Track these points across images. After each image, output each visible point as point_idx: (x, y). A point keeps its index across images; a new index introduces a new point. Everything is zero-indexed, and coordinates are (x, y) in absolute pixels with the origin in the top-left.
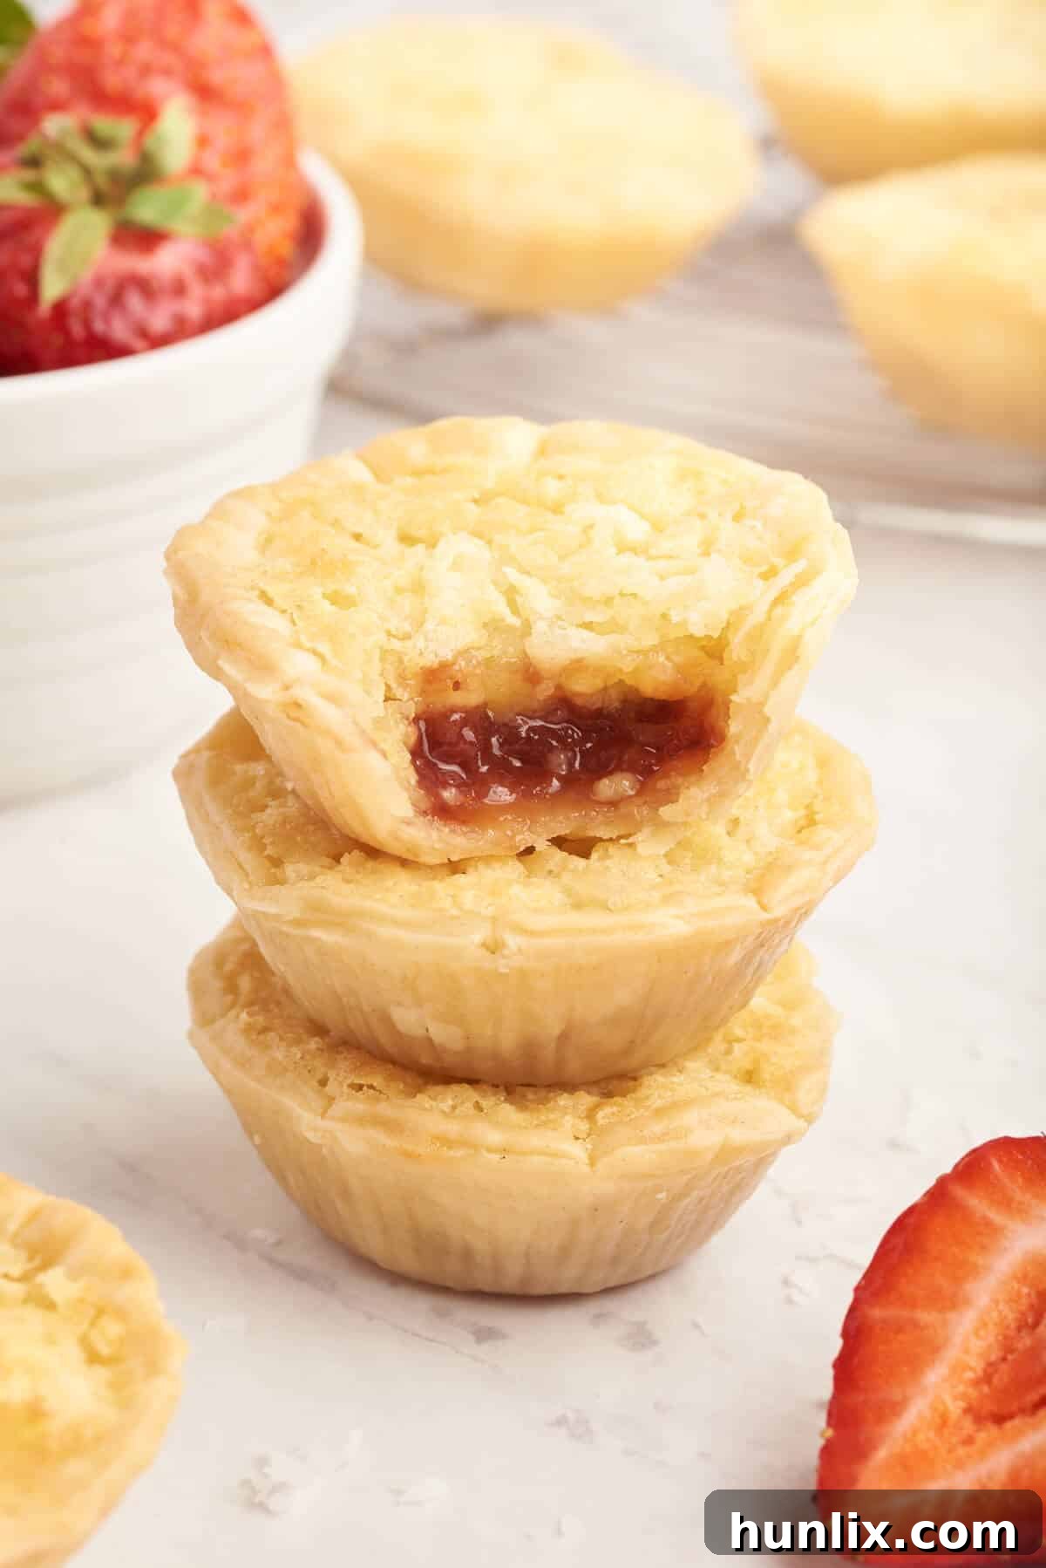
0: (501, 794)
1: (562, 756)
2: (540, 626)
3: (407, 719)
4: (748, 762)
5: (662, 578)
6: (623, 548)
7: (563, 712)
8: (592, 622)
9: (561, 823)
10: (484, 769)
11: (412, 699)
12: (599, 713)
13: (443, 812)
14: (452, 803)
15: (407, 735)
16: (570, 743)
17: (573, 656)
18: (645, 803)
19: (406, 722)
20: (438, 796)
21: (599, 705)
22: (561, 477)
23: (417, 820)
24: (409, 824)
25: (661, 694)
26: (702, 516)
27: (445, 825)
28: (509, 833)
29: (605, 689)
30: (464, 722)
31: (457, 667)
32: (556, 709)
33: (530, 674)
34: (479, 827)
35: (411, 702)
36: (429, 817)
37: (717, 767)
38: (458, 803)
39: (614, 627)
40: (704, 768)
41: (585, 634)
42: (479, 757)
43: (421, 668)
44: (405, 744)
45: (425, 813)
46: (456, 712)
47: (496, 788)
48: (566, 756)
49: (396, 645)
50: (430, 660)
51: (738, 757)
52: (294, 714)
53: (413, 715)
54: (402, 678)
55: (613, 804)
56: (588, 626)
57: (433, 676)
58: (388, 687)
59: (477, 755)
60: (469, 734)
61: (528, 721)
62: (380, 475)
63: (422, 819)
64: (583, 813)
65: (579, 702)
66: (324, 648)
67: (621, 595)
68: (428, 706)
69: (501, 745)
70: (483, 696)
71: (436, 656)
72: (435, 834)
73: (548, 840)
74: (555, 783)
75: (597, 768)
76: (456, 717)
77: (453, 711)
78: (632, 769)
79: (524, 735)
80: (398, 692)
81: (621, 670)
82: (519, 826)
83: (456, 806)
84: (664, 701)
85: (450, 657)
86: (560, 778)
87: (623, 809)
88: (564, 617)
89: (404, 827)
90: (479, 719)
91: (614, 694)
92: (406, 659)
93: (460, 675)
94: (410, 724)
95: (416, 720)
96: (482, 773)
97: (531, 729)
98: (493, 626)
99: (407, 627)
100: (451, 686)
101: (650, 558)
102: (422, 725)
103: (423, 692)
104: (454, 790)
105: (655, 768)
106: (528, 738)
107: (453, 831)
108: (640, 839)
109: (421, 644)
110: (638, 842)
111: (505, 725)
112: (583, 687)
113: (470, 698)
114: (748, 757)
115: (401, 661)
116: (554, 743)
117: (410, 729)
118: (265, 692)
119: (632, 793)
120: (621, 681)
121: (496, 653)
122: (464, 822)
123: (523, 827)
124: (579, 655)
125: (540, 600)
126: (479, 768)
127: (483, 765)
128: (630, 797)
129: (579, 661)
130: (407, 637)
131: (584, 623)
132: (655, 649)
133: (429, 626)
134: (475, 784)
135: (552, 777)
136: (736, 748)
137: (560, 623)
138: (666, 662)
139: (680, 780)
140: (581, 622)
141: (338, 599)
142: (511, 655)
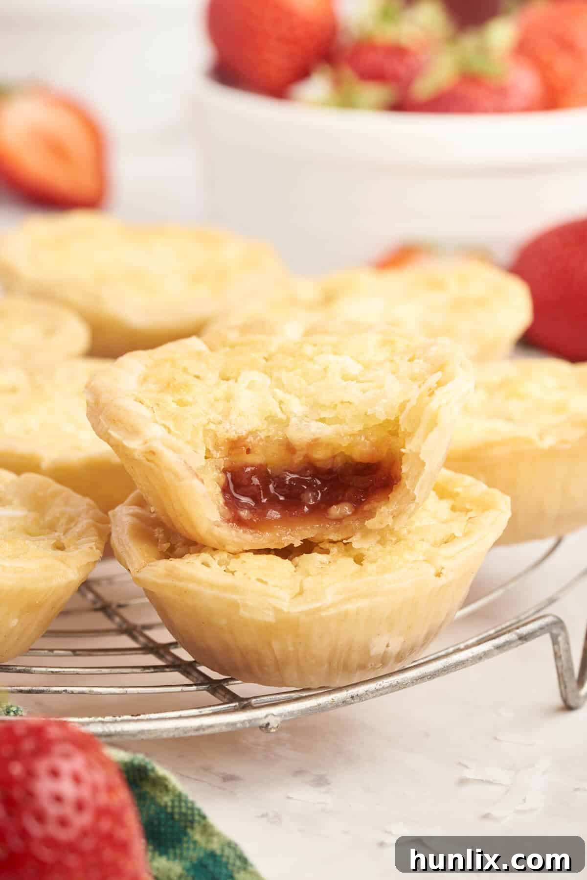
0: (274, 514)
1: (310, 495)
2: (294, 420)
3: (220, 469)
4: (414, 490)
5: (364, 392)
6: (346, 378)
7: (310, 470)
8: (324, 418)
9: (309, 530)
10: (265, 501)
11: (223, 458)
12: (330, 471)
13: (239, 522)
14: (246, 519)
15: (219, 478)
16: (314, 487)
17: (313, 437)
18: (358, 519)
19: (219, 471)
20: (236, 513)
21: (329, 466)
22: (315, 345)
23: (222, 524)
24: (218, 526)
25: (366, 459)
26: (392, 361)
27: (240, 529)
28: (277, 534)
29: (334, 457)
30: (253, 473)
31: (248, 440)
32: (307, 469)
33: (290, 448)
34: (260, 530)
35: (221, 459)
36: (230, 524)
37: (396, 495)
38: (249, 519)
39: (337, 420)
40: (390, 496)
41: (321, 424)
42: (262, 494)
43: (227, 439)
44: (218, 483)
45: (228, 521)
46: (248, 467)
47: (272, 511)
48: (312, 495)
49: (213, 427)
50: (233, 435)
51: (408, 487)
52: (151, 458)
53: (223, 467)
54: (217, 447)
55: (339, 520)
56: (323, 420)
57: (235, 445)
58: (208, 451)
59: (260, 493)
60: (256, 481)
61: (290, 475)
62: (212, 349)
63: (226, 524)
64: (322, 525)
65: (319, 465)
66: (170, 424)
67: (342, 403)
68: (232, 464)
69: (275, 488)
70: (264, 459)
71: (236, 433)
72: (233, 532)
73: (301, 541)
74: (306, 509)
75: (330, 500)
76: (249, 469)
77: (247, 467)
78: (350, 500)
79: (287, 483)
80: (214, 453)
81: (340, 445)
82: (284, 532)
83: (247, 520)
84: (368, 464)
85: (244, 433)
86: (309, 506)
87: (345, 522)
88: (309, 416)
89: (216, 527)
90: (261, 472)
91: (339, 459)
92: (218, 434)
93: (250, 445)
94: (221, 472)
95: (225, 471)
96: (263, 503)
97: (291, 480)
98: (271, 419)
99: (220, 418)
100: (245, 451)
101: (358, 382)
102: (229, 475)
103: (229, 454)
104: (246, 511)
105: (363, 500)
106: (290, 485)
107: (244, 532)
108: (355, 540)
109: (228, 426)
110: (354, 541)
111: (277, 477)
112: (320, 455)
113: (256, 459)
114: (413, 486)
115: (216, 436)
116: (305, 487)
117: (221, 475)
118: (134, 445)
119: (349, 513)
120: (342, 453)
121: (270, 434)
122: (252, 528)
123: (286, 532)
124: (317, 436)
125: (297, 407)
126: (261, 499)
127: (264, 498)
128: (349, 516)
129: (316, 440)
130: (220, 423)
131: (321, 419)
132: (360, 433)
133: (233, 417)
134: (259, 509)
135: (304, 506)
136: (407, 482)
137: (306, 419)
138: (366, 441)
139: (376, 504)
140: (318, 418)
141: (182, 403)
142: (279, 436)
